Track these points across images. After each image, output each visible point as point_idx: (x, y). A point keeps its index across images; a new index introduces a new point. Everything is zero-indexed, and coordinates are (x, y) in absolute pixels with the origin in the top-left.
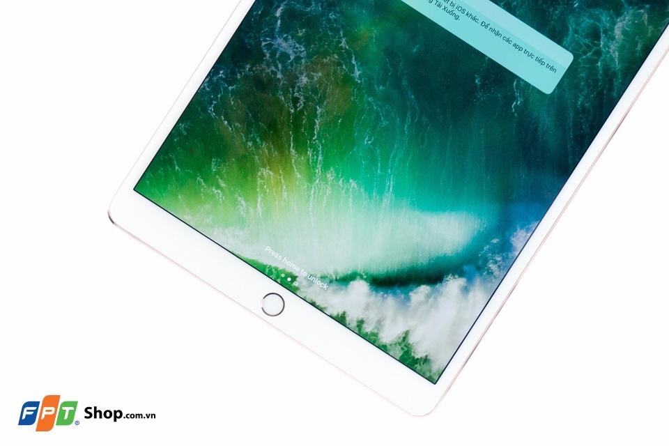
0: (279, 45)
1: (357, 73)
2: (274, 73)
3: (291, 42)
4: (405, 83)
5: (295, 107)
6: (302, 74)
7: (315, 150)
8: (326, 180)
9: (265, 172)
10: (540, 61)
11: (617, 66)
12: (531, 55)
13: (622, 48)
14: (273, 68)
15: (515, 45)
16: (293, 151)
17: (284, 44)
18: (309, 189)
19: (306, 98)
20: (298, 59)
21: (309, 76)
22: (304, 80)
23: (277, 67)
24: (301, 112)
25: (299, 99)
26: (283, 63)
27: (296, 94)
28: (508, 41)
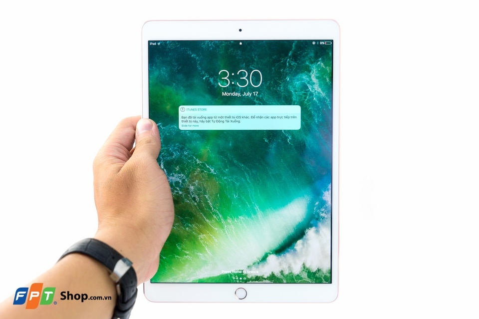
0: (172, 180)
1: (212, 170)
2: (178, 193)
3: (176, 175)
4: (235, 161)
5: (196, 202)
6: (189, 186)
7: (216, 214)
8: (229, 224)
9: (201, 236)
10: (287, 117)
11: (323, 94)
12: (282, 117)
13: (320, 86)
14: (176, 191)
15: (272, 118)
16: (207, 220)
17: (173, 178)
18: (224, 231)
19: (198, 195)
20: (183, 181)
21: (194, 185)
22: (192, 188)
23: (177, 190)
24: (200, 202)
25: (195, 197)
26: (178, 186)
27: (193, 196)
28: (267, 118)
